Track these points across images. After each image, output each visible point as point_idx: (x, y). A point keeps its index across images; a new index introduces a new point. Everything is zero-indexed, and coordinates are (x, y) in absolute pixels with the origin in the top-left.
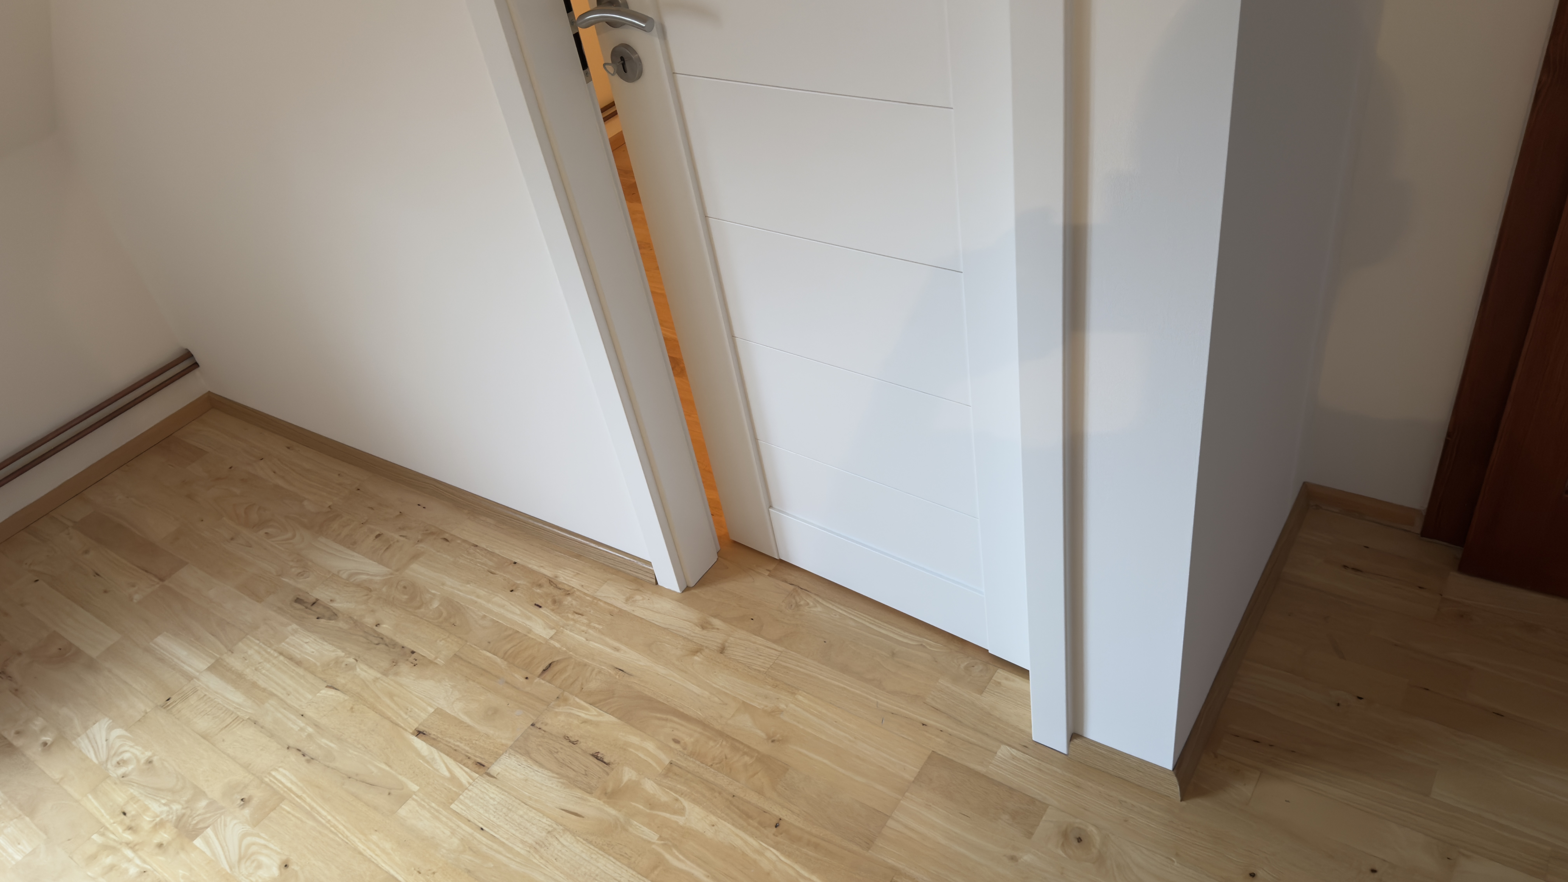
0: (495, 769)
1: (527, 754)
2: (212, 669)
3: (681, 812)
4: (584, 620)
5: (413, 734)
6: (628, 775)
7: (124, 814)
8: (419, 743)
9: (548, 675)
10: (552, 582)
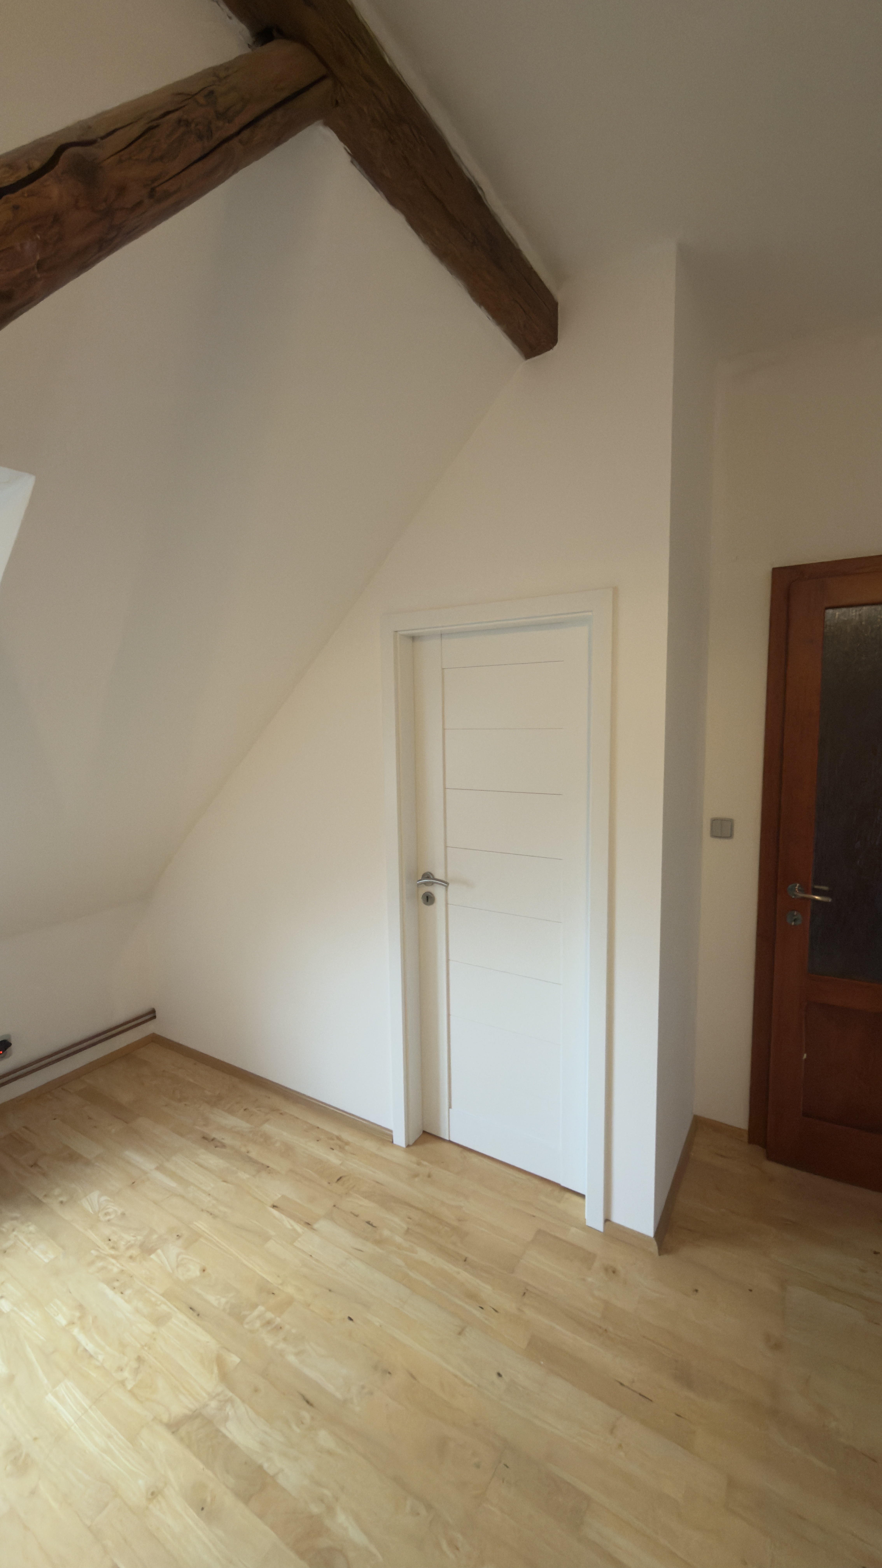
0: (316, 1226)
1: (332, 1220)
2: (157, 1169)
3: (415, 1252)
4: (356, 1157)
5: (271, 1207)
6: (386, 1233)
7: (110, 1240)
8: (274, 1212)
9: (340, 1182)
10: (338, 1138)
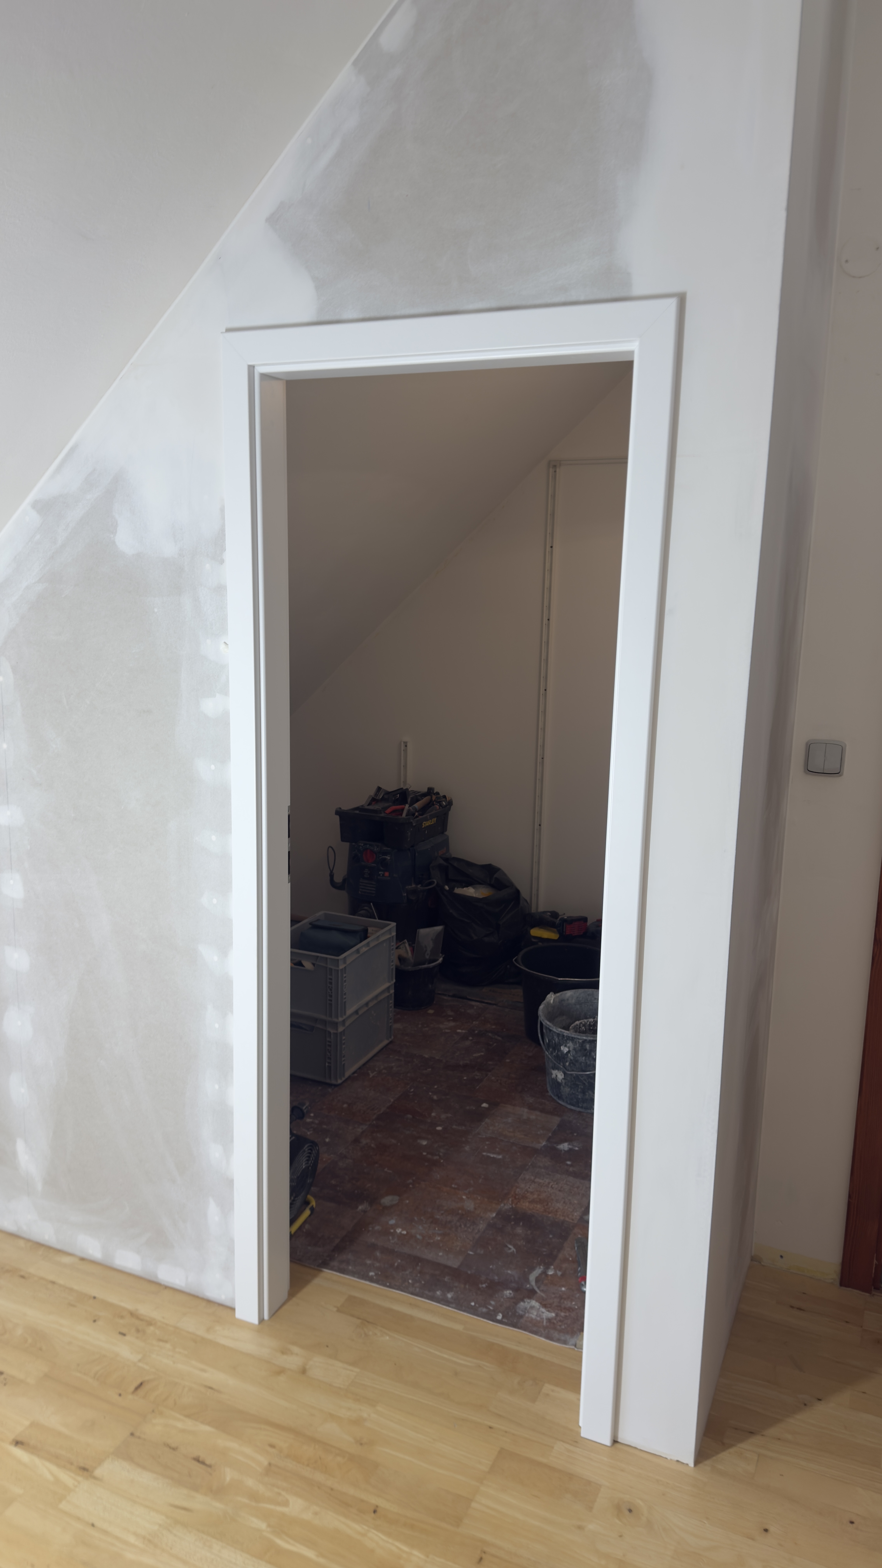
0: (98, 1472)
1: (129, 1458)
3: (286, 1503)
4: (168, 1346)
5: (11, 1443)
6: (229, 1475)
8: (18, 1452)
9: (141, 1392)
10: (133, 1314)
